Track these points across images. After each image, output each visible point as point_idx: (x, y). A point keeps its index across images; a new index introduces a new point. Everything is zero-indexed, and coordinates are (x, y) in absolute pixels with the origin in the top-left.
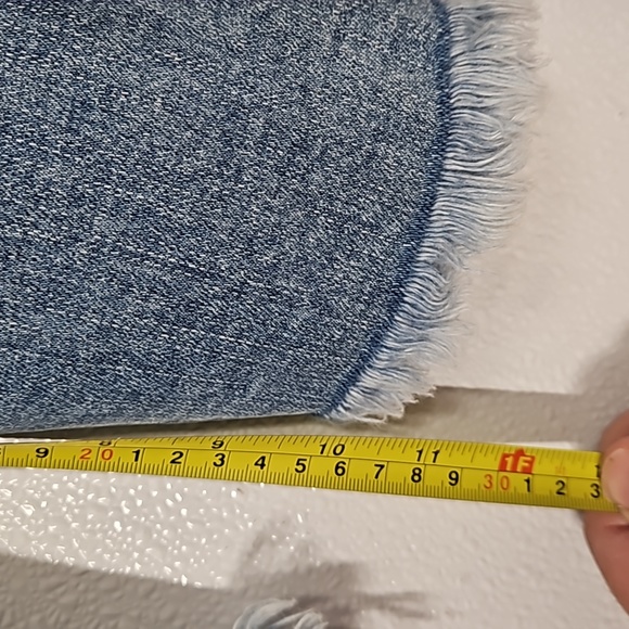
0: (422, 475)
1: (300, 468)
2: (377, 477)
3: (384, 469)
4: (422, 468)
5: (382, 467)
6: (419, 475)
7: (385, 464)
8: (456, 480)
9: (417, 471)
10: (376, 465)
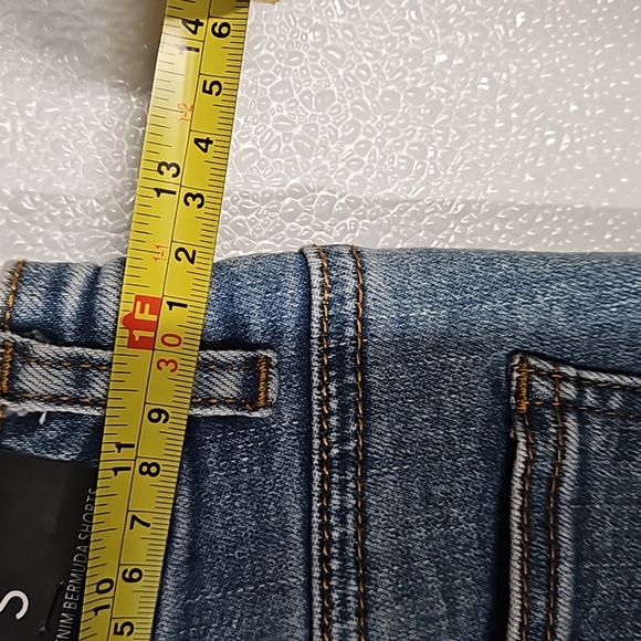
0: (150, 462)
1: (127, 629)
2: (148, 525)
3: (138, 515)
4: (140, 462)
5: (134, 518)
6: (149, 466)
7: (130, 515)
8: (160, 412)
9: (145, 469)
10: (131, 528)
